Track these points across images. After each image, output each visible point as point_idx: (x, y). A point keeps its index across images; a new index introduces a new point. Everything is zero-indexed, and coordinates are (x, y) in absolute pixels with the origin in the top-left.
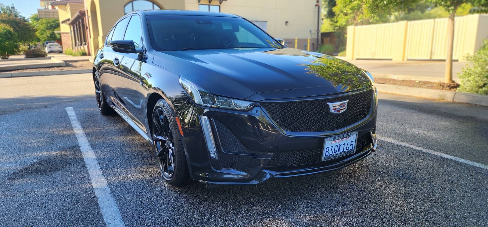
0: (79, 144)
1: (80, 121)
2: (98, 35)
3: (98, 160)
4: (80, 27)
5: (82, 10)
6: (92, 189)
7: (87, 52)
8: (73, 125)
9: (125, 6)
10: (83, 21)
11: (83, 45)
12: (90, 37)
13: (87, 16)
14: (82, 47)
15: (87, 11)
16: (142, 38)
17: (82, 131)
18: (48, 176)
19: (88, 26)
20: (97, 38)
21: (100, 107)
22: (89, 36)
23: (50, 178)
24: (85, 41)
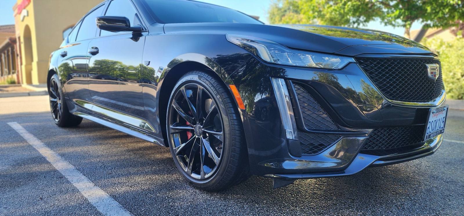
0: (42, 155)
1: (32, 134)
2: (32, 60)
3: (78, 170)
4: (8, 56)
5: (13, 37)
6: (89, 204)
7: (16, 80)
8: (25, 137)
9: (64, 31)
10: (13, 48)
11: (11, 73)
12: (21, 64)
13: (18, 44)
14: (10, 76)
15: (19, 38)
16: (136, 14)
17: (39, 142)
18: (9, 192)
19: (18, 52)
20: (31, 64)
21: (56, 118)
22: (19, 63)
23: (13, 194)
24: (14, 68)
